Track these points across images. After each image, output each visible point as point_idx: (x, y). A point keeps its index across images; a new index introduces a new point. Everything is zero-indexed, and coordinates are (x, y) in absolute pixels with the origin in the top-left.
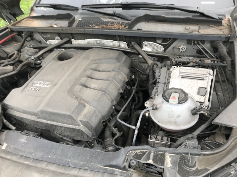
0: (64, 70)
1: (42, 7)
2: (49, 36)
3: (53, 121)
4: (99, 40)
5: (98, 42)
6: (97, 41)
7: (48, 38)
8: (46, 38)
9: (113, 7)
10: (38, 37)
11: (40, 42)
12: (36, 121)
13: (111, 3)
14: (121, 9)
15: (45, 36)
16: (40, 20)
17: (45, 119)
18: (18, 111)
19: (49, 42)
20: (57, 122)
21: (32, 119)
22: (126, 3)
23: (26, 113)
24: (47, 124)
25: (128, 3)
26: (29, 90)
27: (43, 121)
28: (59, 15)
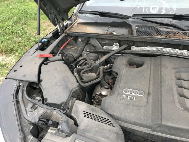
0: (145, 77)
1: (87, 13)
2: (107, 42)
3: (173, 135)
4: (159, 48)
5: (160, 49)
6: (158, 48)
7: (106, 43)
8: (104, 43)
9: (165, 18)
10: (94, 42)
11: (95, 47)
12: (151, 134)
13: (162, 14)
14: (171, 19)
15: (103, 42)
16: (92, 26)
17: (163, 133)
18: (126, 122)
19: (105, 47)
20: (178, 137)
21: (146, 132)
22: (180, 15)
23: (137, 125)
24: (166, 138)
25: (182, 15)
26: (123, 99)
27: (160, 134)
28: (113, 22)
